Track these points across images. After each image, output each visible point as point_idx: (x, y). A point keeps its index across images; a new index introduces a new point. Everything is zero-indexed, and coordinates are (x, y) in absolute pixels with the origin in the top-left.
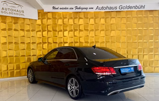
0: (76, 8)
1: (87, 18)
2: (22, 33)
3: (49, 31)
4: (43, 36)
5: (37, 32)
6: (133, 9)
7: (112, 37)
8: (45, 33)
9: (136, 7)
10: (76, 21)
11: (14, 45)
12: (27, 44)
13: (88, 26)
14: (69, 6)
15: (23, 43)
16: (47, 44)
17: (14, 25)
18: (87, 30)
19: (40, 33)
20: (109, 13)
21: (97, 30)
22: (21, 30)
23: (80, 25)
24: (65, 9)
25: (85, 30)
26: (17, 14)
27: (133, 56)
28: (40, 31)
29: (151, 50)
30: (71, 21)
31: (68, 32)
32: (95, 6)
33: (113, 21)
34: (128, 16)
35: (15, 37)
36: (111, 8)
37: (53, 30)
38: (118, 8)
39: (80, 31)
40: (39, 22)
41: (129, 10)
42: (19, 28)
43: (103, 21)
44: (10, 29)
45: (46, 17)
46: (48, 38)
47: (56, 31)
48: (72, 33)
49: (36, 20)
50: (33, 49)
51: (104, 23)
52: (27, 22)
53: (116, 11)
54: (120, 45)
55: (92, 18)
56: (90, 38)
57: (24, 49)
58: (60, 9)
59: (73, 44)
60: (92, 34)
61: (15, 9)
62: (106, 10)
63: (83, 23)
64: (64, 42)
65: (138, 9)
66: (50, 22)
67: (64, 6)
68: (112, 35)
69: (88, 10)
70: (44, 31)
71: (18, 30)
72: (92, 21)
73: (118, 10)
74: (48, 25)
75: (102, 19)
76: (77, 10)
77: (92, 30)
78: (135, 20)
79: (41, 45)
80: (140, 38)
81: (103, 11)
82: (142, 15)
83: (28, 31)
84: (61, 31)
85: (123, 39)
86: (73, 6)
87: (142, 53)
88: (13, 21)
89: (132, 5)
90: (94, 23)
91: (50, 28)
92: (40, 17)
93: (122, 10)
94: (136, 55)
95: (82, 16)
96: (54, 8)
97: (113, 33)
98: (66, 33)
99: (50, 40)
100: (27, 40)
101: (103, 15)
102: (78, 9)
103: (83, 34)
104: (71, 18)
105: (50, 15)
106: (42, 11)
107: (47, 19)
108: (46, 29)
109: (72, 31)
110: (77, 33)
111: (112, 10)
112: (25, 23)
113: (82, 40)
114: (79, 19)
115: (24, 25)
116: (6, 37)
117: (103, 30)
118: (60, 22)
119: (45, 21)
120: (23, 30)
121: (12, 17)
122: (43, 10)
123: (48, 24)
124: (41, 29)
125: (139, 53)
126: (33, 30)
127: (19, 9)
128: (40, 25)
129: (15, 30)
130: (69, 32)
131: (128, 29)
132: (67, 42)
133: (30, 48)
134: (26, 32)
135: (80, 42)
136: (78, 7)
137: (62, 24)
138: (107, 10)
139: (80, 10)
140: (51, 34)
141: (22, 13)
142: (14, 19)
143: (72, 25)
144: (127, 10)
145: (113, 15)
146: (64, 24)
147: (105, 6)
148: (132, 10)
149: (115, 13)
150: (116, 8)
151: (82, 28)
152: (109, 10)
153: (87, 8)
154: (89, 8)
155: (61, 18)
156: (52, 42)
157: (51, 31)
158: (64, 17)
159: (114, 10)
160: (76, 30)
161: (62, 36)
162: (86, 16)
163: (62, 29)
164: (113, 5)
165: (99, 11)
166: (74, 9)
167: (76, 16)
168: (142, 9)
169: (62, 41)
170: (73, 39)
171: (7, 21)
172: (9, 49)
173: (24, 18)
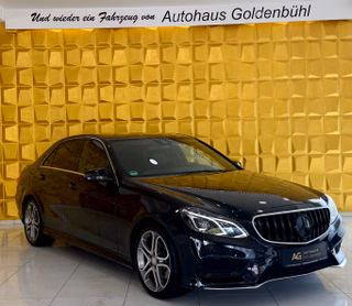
0: (104, 16)
1: (138, 46)
3: (21, 87)
4: (4, 103)
6: (275, 20)
7: (212, 102)
8: (10, 94)
9: (283, 12)
10: (105, 55)
13: (139, 72)
14: (81, 12)
16: (16, 127)
18: (139, 83)
20: (204, 32)
21: (167, 82)
23: (115, 68)
24: (69, 19)
25: (132, 82)
27: (277, 159)
29: (331, 143)
30: (89, 57)
31: (79, 88)
33: (216, 55)
34: (261, 40)
36: (208, 16)
37: (35, 84)
38: (229, 16)
39: (118, 84)
41: (264, 20)
43: (184, 55)
45: (13, 45)
46: (19, 108)
47: (43, 86)
48: (91, 94)
51: (190, 61)
53: (226, 26)
54: (238, 128)
55: (153, 45)
56: (147, 107)
58: (55, 19)
59: (96, 126)
60: (154, 94)
62: (193, 23)
63: (124, 61)
64: (69, 121)
65: (289, 19)
66: (25, 59)
67: (67, 12)
68: (212, 97)
69: (140, 23)
70: (6, 86)
72: (152, 56)
73: (229, 21)
74: (19, 70)
75: (182, 50)
77: (154, 83)
78: (281, 51)
80: (298, 105)
81: (186, 25)
82: (304, 35)
84: (58, 86)
86: (95, 12)
87: (306, 152)
89: (271, 6)
90: (157, 62)
91: (26, 79)
93: (242, 21)
94: (287, 157)
95: (124, 42)
96: (35, 17)
97: (216, 93)
98: (74, 93)
99: (27, 116)
101: (187, 38)
102: (108, 18)
103: (127, 94)
104: (90, 47)
105: (25, 40)
107: (18, 51)
108: (15, 82)
109: (91, 85)
110: (106, 93)
111: (210, 23)
113: (123, 113)
114: (114, 49)
117: (186, 82)
118: (56, 59)
119: (10, 55)
122: (4, 23)
123: (19, 65)
125: (297, 153)
130: (83, 88)
131: (262, 78)
132: (78, 121)
135: (117, 120)
136: (110, 14)
137: (62, 64)
138: (197, 23)
139: (115, 24)
140: (29, 96)
143: (92, 68)
144: (255, 21)
145: (215, 35)
146: (67, 64)
147: (190, 9)
148: (271, 20)
149: (222, 30)
150: (223, 14)
151: (122, 76)
152: (202, 23)
153: (136, 17)
154: (143, 18)
155: (57, 48)
156: (32, 121)
157: (28, 88)
158: (67, 44)
159: (218, 22)
160: (104, 84)
161: (63, 102)
162: (135, 40)
163: (62, 81)
164: (213, 9)
165: (173, 24)
166: (98, 18)
167: (105, 40)
168: (302, 18)
169: (63, 118)
170: (95, 110)
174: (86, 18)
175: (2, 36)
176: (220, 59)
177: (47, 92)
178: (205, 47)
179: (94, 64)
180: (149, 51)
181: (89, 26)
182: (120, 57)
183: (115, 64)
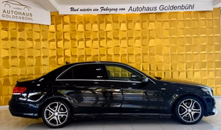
0: (103, 9)
1: (117, 22)
2: (29, 44)
3: (65, 40)
4: (57, 48)
5: (50, 41)
6: (179, 10)
7: (150, 47)
8: (60, 44)
9: (182, 7)
10: (102, 26)
11: (19, 60)
12: (36, 58)
13: (118, 34)
14: (93, 7)
15: (31, 57)
16: (63, 58)
17: (19, 33)
18: (118, 38)
19: (54, 43)
20: (146, 16)
21: (130, 38)
22: (28, 39)
23: (107, 32)
24: (87, 10)
25: (114, 38)
26: (23, 18)
27: (179, 73)
28: (53, 40)
29: (204, 65)
30: (95, 27)
31: (91, 41)
32: (127, 7)
33: (152, 26)
34: (172, 19)
35: (20, 49)
36: (149, 9)
37: (71, 39)
38: (158, 9)
39: (108, 39)
40: (52, 28)
41: (173, 11)
42: (26, 37)
43: (138, 26)
44: (13, 39)
45: (61, 21)
46: (64, 50)
47: (75, 40)
48: (96, 43)
49: (48, 26)
50: (44, 65)
51: (140, 29)
52: (36, 28)
53: (156, 13)
54: (162, 58)
55: (124, 22)
56: (121, 49)
57: (32, 65)
58: (81, 10)
59: (99, 58)
60: (124, 44)
61: (20, 11)
62: (142, 12)
63: (111, 29)
64: (86, 55)
65: (185, 10)
66: (67, 28)
67: (86, 7)
68: (150, 45)
69: (118, 12)
70: (59, 40)
71: (24, 40)
72: (123, 27)
73: (158, 11)
74: (64, 33)
75: (137, 24)
76: (104, 12)
77: (124, 39)
78: (181, 25)
79: (56, 59)
80: (188, 49)
81: (139, 13)
82: (191, 17)
83: (38, 40)
84: (82, 40)
85: (166, 50)
86: (98, 7)
87: (192, 69)
88: (18, 28)
89: (176, 4)
90: (126, 29)
91: (67, 37)
92: (54, 22)
93: (164, 11)
94: (184, 71)
95: (111, 20)
96: (72, 9)
97: (152, 43)
98: (89, 43)
99: (68, 53)
100: (36, 53)
101: (139, 18)
102: (105, 10)
103: (111, 44)
104: (96, 22)
106: (56, 14)
107: (64, 24)
108: (62, 38)
109: (96, 39)
110: (103, 43)
111: (150, 12)
112: (34, 30)
113: (111, 52)
114: (106, 23)
115: (32, 33)
116: (8, 49)
117: (139, 38)
118: (81, 28)
119: (60, 26)
120: (30, 39)
121: (16, 22)
122: (58, 12)
123: (64, 31)
124: (55, 38)
125: (188, 69)
126: (44, 40)
127: (26, 11)
128: (54, 32)
129: (21, 39)
130: (93, 41)
131: (173, 36)
132: (90, 56)
133: (40, 64)
134: (35, 42)
135: (108, 55)
136: (105, 8)
137: (83, 30)
138: (144, 12)
139: (107, 12)
140: (68, 44)
141: (29, 17)
142: (19, 25)
143: (97, 32)
144: (170, 11)
145: (152, 17)
146: (85, 30)
147: (141, 6)
148: (177, 11)
149: (154, 15)
150: (155, 8)
151: (110, 35)
152: (146, 12)
153: (117, 9)
154: (120, 9)
155: (81, 23)
156: (70, 55)
157: (68, 41)
158: (86, 21)
159: (153, 11)
160: (102, 39)
161: (84, 47)
162: (116, 19)
163: (83, 37)
164: (151, 5)
165: (133, 12)
166: (100, 10)
167: (102, 19)
168: (190, 10)
169: (84, 54)
170: (98, 50)
171: (10, 28)
172: (13, 66)
173: (32, 24)
174: (95, 9)
175: (56, 18)
176: (154, 27)
177: (76, 42)
178: (147, 23)
179: (98, 30)
180: (122, 24)
181: (96, 13)
182: (109, 27)
183: (107, 30)
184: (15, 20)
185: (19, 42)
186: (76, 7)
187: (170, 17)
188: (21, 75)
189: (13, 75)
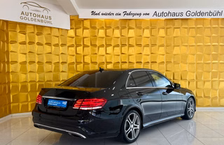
0: (125, 13)
1: (140, 28)
2: (48, 49)
3: (85, 46)
4: (77, 54)
5: (69, 47)
7: (175, 55)
8: (80, 49)
9: (210, 13)
10: (124, 32)
11: (37, 65)
12: (55, 63)
13: (141, 40)
14: (115, 11)
15: (49, 62)
16: (82, 65)
17: (36, 36)
18: (140, 45)
19: (73, 49)
20: (171, 21)
21: (154, 45)
22: (46, 44)
23: (129, 38)
24: (109, 14)
25: (137, 45)
26: (42, 21)
27: (204, 82)
28: (72, 46)
30: (117, 33)
31: (112, 47)
32: (151, 11)
33: (177, 33)
34: (199, 26)
35: (38, 54)
36: (175, 14)
37: (91, 45)
38: (184, 14)
39: (130, 46)
40: (71, 33)
41: (201, 17)
42: (44, 41)
43: (162, 32)
44: (31, 43)
45: (81, 26)
46: (84, 56)
47: (95, 46)
48: (117, 49)
49: (68, 30)
50: (62, 72)
51: (164, 35)
52: (55, 32)
53: (182, 19)
54: (186, 67)
55: (147, 28)
56: (144, 57)
57: (51, 72)
58: (102, 14)
59: (120, 65)
60: (147, 51)
61: (39, 13)
62: (167, 17)
63: (133, 35)
64: (107, 62)
65: (212, 17)
66: (87, 33)
67: (108, 11)
68: (174, 53)
69: (142, 17)
70: (78, 45)
71: (42, 45)
72: (147, 33)
73: (184, 17)
74: (84, 38)
75: (161, 30)
77: (147, 46)
78: (207, 32)
79: (75, 66)
80: (215, 57)
81: (164, 18)
82: (218, 25)
83: (57, 45)
84: (102, 46)
85: (191, 59)
86: (121, 11)
87: (217, 79)
88: (36, 31)
89: (204, 10)
90: (149, 36)
91: (87, 42)
92: (74, 26)
93: (190, 17)
94: (209, 81)
95: (133, 26)
96: (93, 13)
97: (176, 51)
98: (110, 50)
99: (87, 59)
100: (55, 59)
101: (163, 24)
102: (127, 14)
103: (132, 51)
104: (118, 28)
105: (87, 24)
106: (75, 18)
107: (83, 29)
108: (82, 44)
109: (118, 46)
110: (124, 50)
111: (175, 17)
112: (52, 34)
113: (133, 59)
114: (129, 29)
115: (51, 37)
116: (25, 54)
117: (162, 46)
118: (101, 33)
119: (79, 31)
120: (48, 44)
121: (34, 25)
122: (78, 16)
123: (84, 36)
124: (74, 43)
125: (214, 79)
126: (63, 45)
127: (45, 13)
128: (73, 38)
129: (39, 44)
130: (114, 47)
131: (198, 44)
132: (111, 63)
133: (58, 70)
134: (53, 47)
135: (130, 62)
136: (128, 12)
137: (104, 36)
138: (169, 17)
140: (88, 50)
141: (48, 20)
142: (37, 29)
143: (118, 38)
144: (197, 17)
145: (177, 24)
146: (106, 36)
147: (166, 11)
148: (204, 17)
149: (180, 21)
150: (182, 14)
151: (132, 42)
152: (171, 17)
153: (141, 14)
154: (144, 14)
155: (102, 28)
156: (90, 62)
157: (88, 46)
158: (107, 26)
159: (179, 17)
160: (124, 45)
161: (104, 53)
162: (139, 25)
163: (104, 43)
164: (177, 11)
165: (158, 18)
166: (122, 14)
167: (125, 24)
168: (218, 17)
169: (104, 61)
170: (119, 57)
171: (28, 32)
172: (30, 72)
173: (51, 28)
174: (117, 14)
175: (76, 22)
176: (179, 34)
177: (97, 48)
178: (172, 30)
179: (119, 36)
180: (145, 30)
181: (118, 18)
182: (132, 33)
183: (129, 36)
184: (33, 23)
185: (37, 46)
186: (97, 11)
187: (196, 24)
188: (39, 81)
189: (30, 82)
